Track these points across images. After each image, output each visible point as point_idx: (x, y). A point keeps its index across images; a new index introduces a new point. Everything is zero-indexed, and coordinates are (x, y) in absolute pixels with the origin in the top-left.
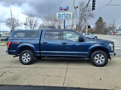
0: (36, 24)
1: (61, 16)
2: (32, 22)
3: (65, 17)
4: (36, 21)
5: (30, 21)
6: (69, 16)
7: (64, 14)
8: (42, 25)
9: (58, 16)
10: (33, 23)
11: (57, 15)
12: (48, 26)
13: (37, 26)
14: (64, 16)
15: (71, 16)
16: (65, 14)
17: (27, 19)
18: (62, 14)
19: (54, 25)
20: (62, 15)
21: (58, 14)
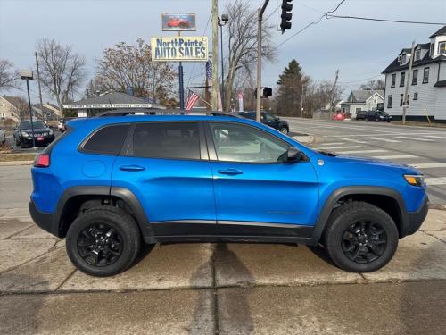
0: (74, 78)
1: (169, 49)
2: (61, 70)
3: (183, 52)
4: (74, 70)
5: (52, 66)
6: (196, 49)
7: (178, 41)
8: (97, 81)
9: (157, 49)
10: (64, 77)
11: (154, 45)
12: (119, 87)
13: (78, 85)
14: (177, 48)
15: (205, 51)
16: (181, 41)
17: (39, 58)
18: (172, 42)
19: (141, 84)
20: (170, 46)
21: (158, 40)
